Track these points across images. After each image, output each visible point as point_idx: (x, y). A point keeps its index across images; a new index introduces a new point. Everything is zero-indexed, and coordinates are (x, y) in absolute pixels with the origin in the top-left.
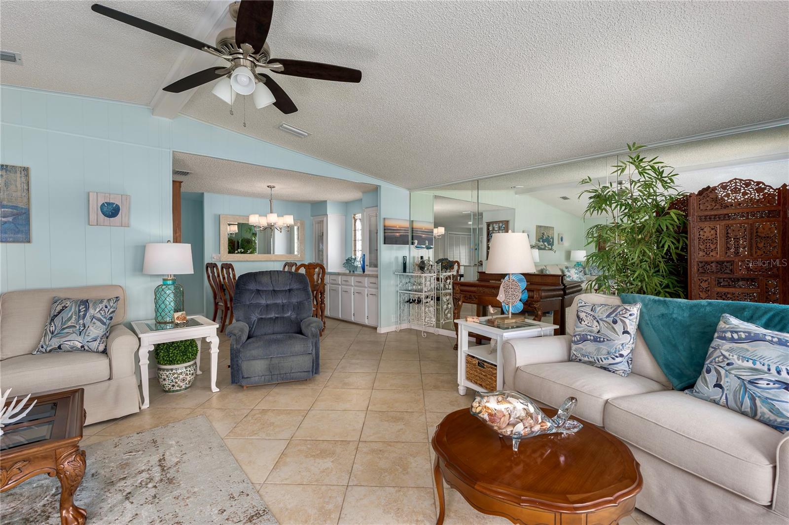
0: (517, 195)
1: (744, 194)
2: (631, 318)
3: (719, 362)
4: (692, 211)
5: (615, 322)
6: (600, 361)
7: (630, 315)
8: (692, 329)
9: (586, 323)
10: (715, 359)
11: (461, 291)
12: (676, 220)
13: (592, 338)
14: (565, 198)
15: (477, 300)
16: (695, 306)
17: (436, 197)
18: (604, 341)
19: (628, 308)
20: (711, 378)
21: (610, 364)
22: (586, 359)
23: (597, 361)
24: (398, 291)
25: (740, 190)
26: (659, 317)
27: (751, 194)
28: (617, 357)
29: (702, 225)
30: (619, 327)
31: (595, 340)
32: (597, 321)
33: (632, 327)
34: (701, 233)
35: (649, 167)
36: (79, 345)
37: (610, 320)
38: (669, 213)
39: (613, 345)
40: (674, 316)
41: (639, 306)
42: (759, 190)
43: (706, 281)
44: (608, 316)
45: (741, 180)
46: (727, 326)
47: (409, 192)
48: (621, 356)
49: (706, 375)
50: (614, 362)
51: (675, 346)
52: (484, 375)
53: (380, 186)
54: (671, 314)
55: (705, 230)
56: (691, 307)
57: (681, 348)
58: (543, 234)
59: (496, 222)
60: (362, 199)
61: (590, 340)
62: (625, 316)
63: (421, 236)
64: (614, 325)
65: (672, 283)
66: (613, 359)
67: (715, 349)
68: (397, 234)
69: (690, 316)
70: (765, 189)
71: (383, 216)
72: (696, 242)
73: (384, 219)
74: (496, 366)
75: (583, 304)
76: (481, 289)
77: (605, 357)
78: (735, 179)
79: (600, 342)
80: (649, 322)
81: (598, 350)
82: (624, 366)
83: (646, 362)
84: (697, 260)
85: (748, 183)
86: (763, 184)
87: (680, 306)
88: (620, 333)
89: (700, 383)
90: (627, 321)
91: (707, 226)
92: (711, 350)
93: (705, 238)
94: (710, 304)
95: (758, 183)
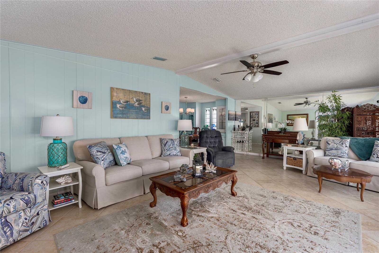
0: (263, 102)
1: (370, 108)
2: (347, 143)
3: (377, 152)
4: (355, 112)
5: (343, 144)
6: (338, 155)
7: (347, 142)
8: (366, 145)
9: (332, 145)
10: (376, 151)
11: (265, 138)
12: (348, 115)
13: (335, 149)
14: (280, 103)
15: (272, 141)
16: (366, 139)
17: (242, 102)
18: (339, 149)
19: (346, 140)
20: (375, 156)
21: (342, 156)
22: (333, 155)
23: (337, 155)
24: (232, 138)
25: (369, 107)
26: (355, 142)
27: (372, 108)
28: (344, 153)
29: (358, 117)
30: (344, 145)
31: (336, 149)
32: (336, 144)
33: (348, 145)
34: (358, 119)
35: (338, 98)
36: (175, 154)
37: (341, 143)
38: (346, 113)
39: (343, 150)
40: (360, 142)
41: (350, 139)
42: (375, 107)
43: (359, 133)
44: (340, 142)
45: (369, 104)
46: (378, 143)
47: (234, 100)
48: (346, 153)
49: (374, 156)
50: (343, 155)
51: (361, 150)
52: (296, 162)
53: (227, 98)
54: (359, 141)
55: (359, 118)
56: (365, 139)
57: (363, 150)
58: (270, 117)
59: (254, 112)
60: (215, 102)
61: (334, 149)
62: (346, 142)
63: (238, 117)
64: (342, 145)
65: (346, 134)
66: (343, 154)
67: (375, 149)
68: (232, 117)
69: (364, 142)
70: (376, 107)
71: (228, 110)
72: (356, 122)
73: (229, 111)
74: (302, 159)
75: (329, 139)
76: (274, 137)
77: (340, 154)
78: (368, 104)
79: (338, 150)
80: (352, 144)
81: (338, 152)
82: (346, 156)
83: (352, 154)
84: (356, 127)
85: (371, 105)
86: (376, 105)
87: (361, 139)
88: (345, 147)
89: (371, 158)
90: (347, 144)
91: (359, 117)
92: (374, 149)
93: (358, 120)
94: (370, 138)
95: (375, 105)
